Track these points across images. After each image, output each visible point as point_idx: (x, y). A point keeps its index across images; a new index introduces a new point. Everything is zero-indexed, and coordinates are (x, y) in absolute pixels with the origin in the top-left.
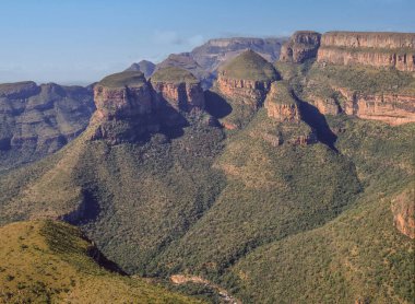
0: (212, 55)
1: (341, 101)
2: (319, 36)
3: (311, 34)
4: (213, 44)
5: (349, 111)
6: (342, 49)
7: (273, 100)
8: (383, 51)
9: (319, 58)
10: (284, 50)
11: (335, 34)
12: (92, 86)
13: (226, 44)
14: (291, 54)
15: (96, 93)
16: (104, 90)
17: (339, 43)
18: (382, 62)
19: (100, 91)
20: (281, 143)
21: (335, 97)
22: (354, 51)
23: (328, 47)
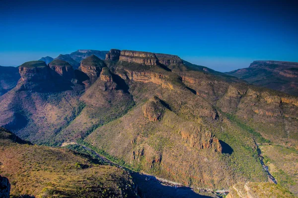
0: (80, 56)
1: (128, 74)
2: (120, 51)
3: (117, 50)
4: (80, 51)
5: (130, 78)
6: (128, 56)
7: (103, 74)
8: (140, 58)
9: (120, 59)
10: (107, 56)
11: (125, 51)
12: (19, 67)
13: (85, 52)
14: (109, 57)
15: (20, 70)
16: (24, 68)
17: (127, 54)
18: (140, 62)
19: (22, 69)
20: (106, 90)
21: (126, 73)
22: (132, 57)
23: (122, 56)
